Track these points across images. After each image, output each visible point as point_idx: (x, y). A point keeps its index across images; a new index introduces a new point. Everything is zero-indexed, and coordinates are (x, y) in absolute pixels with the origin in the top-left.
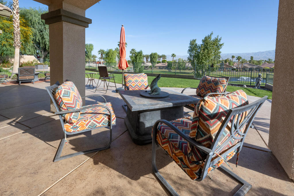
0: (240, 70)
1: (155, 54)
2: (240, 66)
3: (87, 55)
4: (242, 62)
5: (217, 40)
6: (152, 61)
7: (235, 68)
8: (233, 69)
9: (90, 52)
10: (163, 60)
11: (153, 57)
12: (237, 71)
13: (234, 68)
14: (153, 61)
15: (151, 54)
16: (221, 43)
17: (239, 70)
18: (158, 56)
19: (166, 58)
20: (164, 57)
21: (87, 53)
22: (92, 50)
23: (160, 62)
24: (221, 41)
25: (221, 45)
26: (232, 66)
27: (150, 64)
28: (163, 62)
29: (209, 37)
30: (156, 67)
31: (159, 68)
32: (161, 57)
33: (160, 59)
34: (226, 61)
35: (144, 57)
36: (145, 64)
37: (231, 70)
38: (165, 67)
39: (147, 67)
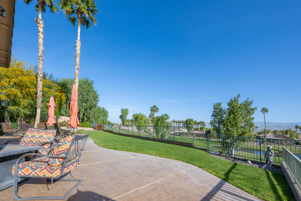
1: (190, 120)
3: (122, 118)
5: (247, 104)
6: (188, 128)
9: (125, 116)
10: (201, 126)
11: (189, 123)
16: (252, 107)
18: (196, 122)
20: (202, 123)
21: (123, 116)
22: (127, 114)
24: (252, 104)
27: (185, 131)
28: (201, 129)
29: (236, 100)
30: (192, 134)
31: (197, 135)
32: (199, 123)
33: (198, 126)
34: (286, 132)
35: (180, 122)
36: (180, 130)
37: (293, 144)
38: (203, 134)
39: (183, 133)
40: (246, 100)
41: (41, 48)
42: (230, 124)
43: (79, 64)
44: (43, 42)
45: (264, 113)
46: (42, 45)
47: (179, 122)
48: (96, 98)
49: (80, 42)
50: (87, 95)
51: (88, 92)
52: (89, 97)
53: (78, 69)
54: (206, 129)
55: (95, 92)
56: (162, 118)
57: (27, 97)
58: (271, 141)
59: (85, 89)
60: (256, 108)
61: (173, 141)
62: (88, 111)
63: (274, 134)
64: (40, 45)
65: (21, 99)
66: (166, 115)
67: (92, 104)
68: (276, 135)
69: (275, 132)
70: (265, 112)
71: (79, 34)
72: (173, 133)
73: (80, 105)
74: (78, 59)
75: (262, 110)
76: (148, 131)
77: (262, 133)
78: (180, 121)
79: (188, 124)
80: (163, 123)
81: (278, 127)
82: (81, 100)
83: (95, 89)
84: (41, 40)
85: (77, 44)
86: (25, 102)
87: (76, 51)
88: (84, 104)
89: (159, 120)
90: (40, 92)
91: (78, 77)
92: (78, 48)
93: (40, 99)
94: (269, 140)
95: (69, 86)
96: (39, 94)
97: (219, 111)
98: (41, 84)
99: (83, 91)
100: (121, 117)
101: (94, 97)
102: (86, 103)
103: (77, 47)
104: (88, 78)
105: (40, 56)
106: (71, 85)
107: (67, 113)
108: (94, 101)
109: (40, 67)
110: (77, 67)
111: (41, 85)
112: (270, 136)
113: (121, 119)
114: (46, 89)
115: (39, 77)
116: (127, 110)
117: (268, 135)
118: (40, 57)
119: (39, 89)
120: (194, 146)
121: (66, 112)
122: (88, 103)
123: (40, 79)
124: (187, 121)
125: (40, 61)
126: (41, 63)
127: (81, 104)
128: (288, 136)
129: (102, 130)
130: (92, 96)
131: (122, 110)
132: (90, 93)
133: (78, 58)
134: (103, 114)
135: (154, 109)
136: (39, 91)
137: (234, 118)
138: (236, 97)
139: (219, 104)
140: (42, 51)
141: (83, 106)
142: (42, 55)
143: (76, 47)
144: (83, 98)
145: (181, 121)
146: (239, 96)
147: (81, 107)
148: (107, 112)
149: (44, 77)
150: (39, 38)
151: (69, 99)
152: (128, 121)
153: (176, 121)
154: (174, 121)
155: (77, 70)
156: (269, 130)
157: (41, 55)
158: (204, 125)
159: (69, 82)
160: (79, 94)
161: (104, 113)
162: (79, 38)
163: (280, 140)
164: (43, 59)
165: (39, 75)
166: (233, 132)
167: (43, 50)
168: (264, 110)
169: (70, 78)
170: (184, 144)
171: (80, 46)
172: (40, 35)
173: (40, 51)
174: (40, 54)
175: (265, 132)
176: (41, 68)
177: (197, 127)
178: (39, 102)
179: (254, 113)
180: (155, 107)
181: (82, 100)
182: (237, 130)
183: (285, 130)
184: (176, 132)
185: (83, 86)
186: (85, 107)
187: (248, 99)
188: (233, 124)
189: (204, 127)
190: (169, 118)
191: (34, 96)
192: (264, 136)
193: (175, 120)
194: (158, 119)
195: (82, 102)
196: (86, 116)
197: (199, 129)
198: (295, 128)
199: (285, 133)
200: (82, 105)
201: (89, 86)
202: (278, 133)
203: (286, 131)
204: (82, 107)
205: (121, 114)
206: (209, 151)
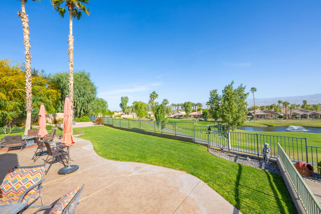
0: (288, 117)
1: (188, 103)
2: (289, 113)
3: (122, 107)
4: (291, 108)
5: (241, 89)
6: (186, 111)
7: (282, 115)
8: (280, 117)
9: (125, 104)
10: (199, 108)
11: (187, 106)
12: (285, 118)
13: (281, 116)
14: (188, 110)
16: (245, 93)
17: (287, 117)
18: (193, 104)
19: (202, 106)
20: (199, 105)
21: (123, 105)
22: (127, 102)
23: (195, 111)
24: (244, 90)
25: (246, 95)
26: (279, 113)
27: (184, 113)
28: (199, 110)
29: (230, 87)
30: (190, 116)
31: (195, 116)
32: (196, 105)
33: (195, 107)
34: (271, 107)
35: (179, 105)
36: (179, 113)
37: (277, 118)
38: (200, 115)
39: (181, 116)
40: (240, 86)
41: (28, 45)
42: (226, 110)
43: (73, 60)
44: (29, 39)
45: (253, 92)
46: (28, 42)
47: (178, 105)
48: (93, 91)
49: (72, 37)
50: (84, 88)
51: (86, 86)
52: (86, 90)
53: (72, 66)
54: (203, 110)
55: (92, 85)
56: (161, 106)
57: (14, 99)
58: (260, 116)
59: (82, 83)
60: (248, 93)
61: (174, 136)
62: (86, 104)
63: (261, 110)
64: (26, 43)
65: (8, 102)
66: (165, 100)
67: (90, 98)
68: (264, 111)
69: (262, 108)
70: (254, 92)
71: (71, 28)
72: (172, 116)
73: (77, 100)
74: (71, 56)
75: (252, 89)
76: (148, 117)
77: (251, 110)
78: (178, 104)
79: (186, 107)
80: (163, 111)
81: (264, 102)
82: (78, 94)
83: (92, 82)
84: (26, 37)
85: (69, 39)
86: (11, 105)
87: (68, 46)
88: (82, 98)
89: (159, 108)
90: (29, 94)
91: (72, 75)
92: (71, 43)
93: (30, 101)
94: (258, 116)
95: (65, 81)
96: (28, 97)
97: (215, 98)
98: (31, 85)
99: (80, 85)
100: (121, 105)
101: (92, 90)
102: (83, 97)
103: (70, 42)
104: (84, 70)
105: (26, 55)
106: (65, 79)
107: (63, 108)
108: (91, 95)
109: (27, 66)
110: (71, 64)
111: (30, 87)
112: (258, 112)
113: (121, 107)
114: (37, 87)
115: (28, 77)
116: (127, 98)
117: (256, 111)
118: (27, 56)
119: (28, 90)
120: (195, 141)
121: (62, 108)
122: (86, 97)
123: (28, 80)
124: (185, 104)
125: (27, 61)
126: (28, 62)
127: (78, 99)
128: (273, 110)
129: (102, 124)
130: (89, 89)
131: (122, 98)
132: (87, 86)
133: (72, 54)
134: (102, 105)
135: (153, 96)
136: (28, 93)
137: (229, 103)
138: (230, 84)
139: (215, 91)
140: (28, 49)
141: (80, 101)
142: (29, 54)
143: (68, 42)
144: (80, 92)
145: (180, 104)
146: (233, 82)
147: (78, 102)
148: (106, 103)
149: (34, 74)
150: (24, 34)
151: (64, 94)
152: (128, 107)
153: (175, 104)
154: (173, 105)
155: (71, 67)
156: (257, 106)
157: (28, 53)
158: (201, 106)
159: (64, 76)
160: (76, 88)
161: (103, 103)
162: (71, 32)
163: (266, 115)
164: (31, 57)
165: (27, 76)
166: (229, 117)
167: (30, 48)
168: (253, 90)
169: (65, 72)
170: (186, 140)
171: (73, 41)
172: (25, 31)
173: (26, 48)
174: (27, 52)
175: (254, 108)
176: (29, 68)
177: (194, 109)
178: (29, 105)
179: (246, 98)
180: (154, 93)
181: (80, 94)
182: (232, 115)
183: (270, 105)
184: (175, 115)
185: (79, 80)
186: (82, 101)
187: (241, 85)
188: (228, 110)
189: (201, 108)
190: (168, 103)
191: (21, 97)
192: (254, 113)
193: (174, 104)
194: (158, 107)
195: (79, 97)
196: (84, 110)
197: (196, 110)
198: (278, 103)
199: (270, 108)
200: (79, 99)
201: (86, 79)
202: (265, 109)
204: (80, 102)
205: (121, 102)
206: (209, 146)
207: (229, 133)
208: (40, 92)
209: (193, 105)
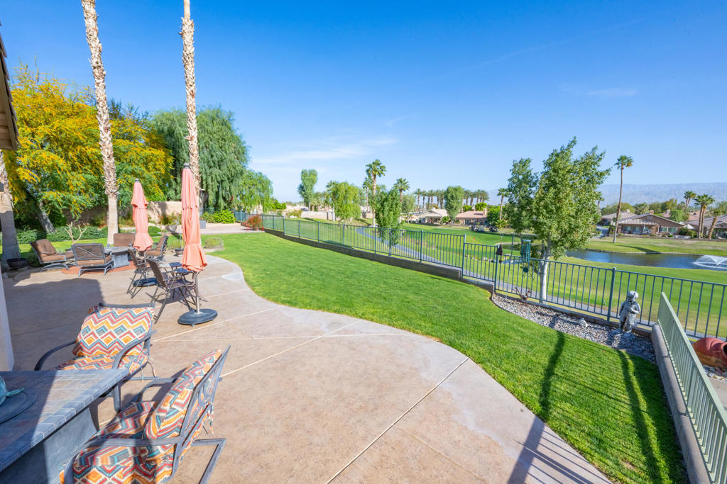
0: (705, 233)
1: (456, 189)
2: (707, 223)
3: (303, 193)
4: (716, 213)
5: (589, 162)
6: (449, 208)
7: (690, 227)
8: (683, 233)
9: (310, 187)
10: (479, 202)
11: (452, 197)
12: (695, 237)
13: (687, 229)
14: (452, 207)
15: (445, 189)
16: (600, 169)
17: (701, 234)
18: (467, 192)
19: (487, 199)
20: (482, 195)
21: (305, 188)
22: (313, 182)
23: (471, 209)
24: (600, 163)
25: (601, 175)
26: (681, 223)
27: (443, 213)
28: (479, 207)
29: (565, 152)
30: (457, 221)
31: (468, 222)
32: (474, 195)
33: (472, 201)
34: (664, 207)
35: (433, 195)
36: (431, 212)
37: (675, 234)
38: (481, 219)
39: (437, 219)
41: (95, 44)
42: (545, 211)
43: (194, 81)
44: (97, 28)
45: (622, 169)
46: (95, 35)
47: (431, 194)
48: (241, 153)
49: (190, 22)
50: (221, 148)
51: (223, 142)
52: (226, 152)
53: (193, 96)
54: (490, 207)
55: (238, 140)
56: (392, 195)
57: (80, 167)
58: (629, 229)
59: (215, 135)
60: (607, 171)
61: (417, 263)
62: (226, 184)
63: (636, 213)
64: (92, 38)
65: (68, 173)
66: (401, 182)
67: (233, 171)
68: (642, 216)
69: (638, 209)
70: (624, 167)
72: (415, 218)
73: (206, 173)
74: (190, 69)
75: (619, 160)
76: (361, 217)
77: (611, 212)
78: (432, 191)
79: (449, 198)
80: (394, 206)
81: (648, 194)
82: (208, 162)
83: (238, 133)
84: (91, 23)
85: (184, 28)
86: (78, 180)
87: (182, 46)
88: (216, 171)
89: (386, 200)
90: (109, 157)
91: (195, 116)
92: (188, 38)
93: (112, 174)
94: (624, 228)
95: (179, 130)
96: (108, 164)
97: (523, 178)
98: (110, 139)
99: (211, 140)
100: (302, 188)
101: (237, 153)
102: (220, 169)
103: (185, 35)
104: (220, 106)
105: (95, 68)
106: (180, 126)
107: (178, 192)
108: (237, 163)
109: (99, 95)
110: (190, 90)
111: (108, 142)
112: (627, 218)
113: (301, 193)
114: (122, 144)
115: (102, 120)
116: (313, 173)
117: (623, 215)
118: (96, 70)
119: (106, 150)
120: (464, 277)
121: (176, 191)
122: (224, 168)
123: (103, 125)
124: (448, 191)
125: (98, 81)
126: (100, 85)
127: (208, 171)
128: (666, 215)
129: (260, 229)
130: (232, 149)
131: (303, 172)
132: (227, 142)
133: (191, 65)
134: (260, 187)
135: (375, 169)
136: (106, 157)
137: (556, 194)
138: (566, 147)
139: (524, 163)
140: (97, 54)
141: (214, 176)
142: (100, 64)
143: (182, 35)
144: (212, 156)
145: (435, 190)
146: (574, 142)
147: (210, 179)
148: (268, 183)
150: (85, 16)
151: (179, 161)
152: (317, 195)
153: (424, 192)
154: (419, 193)
155: (190, 97)
156: (626, 204)
157: (97, 63)
158: (484, 199)
159: (175, 119)
160: (203, 148)
161: (262, 184)
162: (187, 10)
163: (646, 226)
164: (104, 73)
165: (100, 116)
166: (550, 228)
167: (100, 51)
168: (624, 162)
169: (177, 109)
170: (443, 273)
171: (193, 33)
172: (87, 7)
173: (93, 52)
174: (95, 60)
175: (618, 209)
176: (102, 98)
177: (469, 204)
178: (110, 182)
179: (602, 182)
180: (377, 163)
181: (212, 162)
182: (559, 222)
183: (662, 201)
184: (422, 216)
185: (210, 128)
186: (218, 177)
187: (595, 149)
188: (552, 211)
189: (486, 202)
190: (407, 187)
191: (94, 165)
192: (615, 220)
193: (422, 190)
194: (384, 197)
195: (211, 167)
196: (224, 199)
197: (474, 208)
198: (685, 197)
199: (660, 210)
200: (211, 173)
201: (224, 127)
202: (646, 211)
203: (662, 204)
204: (212, 178)
205: (300, 182)
206: (495, 289)
207: (545, 264)
208: (130, 154)
209: (468, 194)
